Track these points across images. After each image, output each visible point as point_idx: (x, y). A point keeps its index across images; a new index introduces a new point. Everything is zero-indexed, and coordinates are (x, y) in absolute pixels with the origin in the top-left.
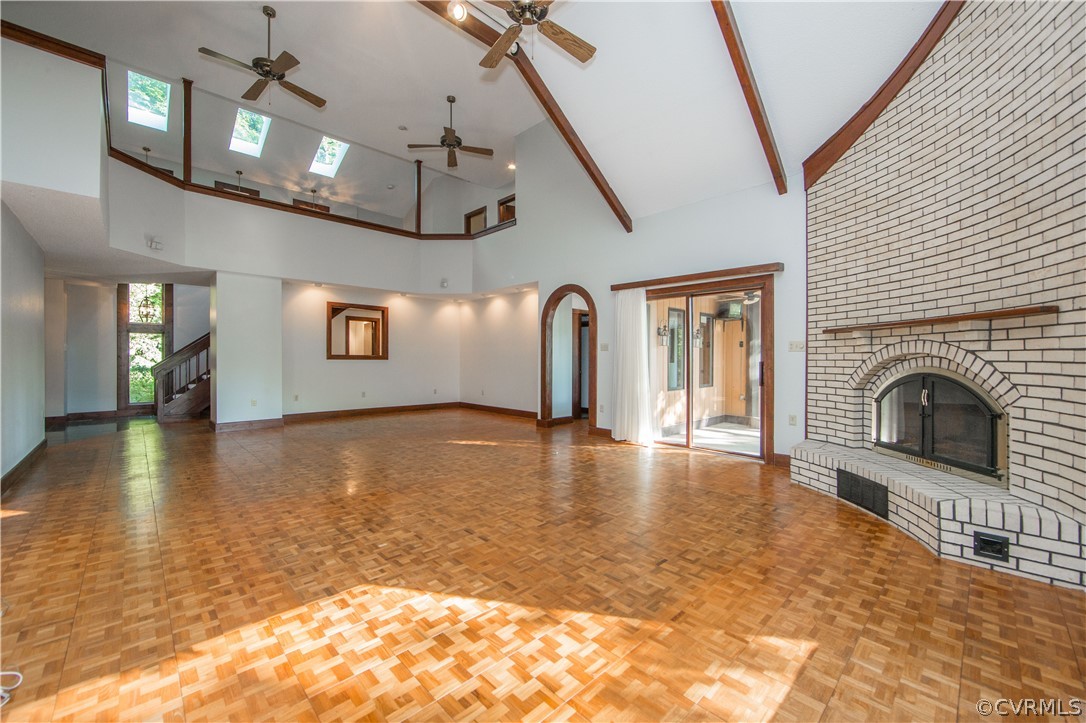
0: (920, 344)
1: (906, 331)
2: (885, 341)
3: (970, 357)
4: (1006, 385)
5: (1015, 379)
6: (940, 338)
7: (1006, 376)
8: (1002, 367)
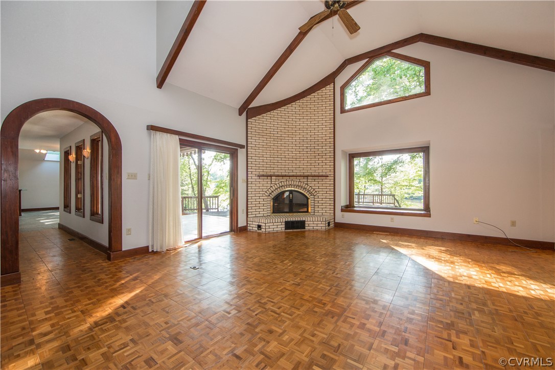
0: (293, 182)
1: (288, 178)
2: (280, 180)
3: (306, 185)
4: (314, 191)
5: (316, 190)
6: (299, 180)
7: (314, 189)
8: (313, 188)
